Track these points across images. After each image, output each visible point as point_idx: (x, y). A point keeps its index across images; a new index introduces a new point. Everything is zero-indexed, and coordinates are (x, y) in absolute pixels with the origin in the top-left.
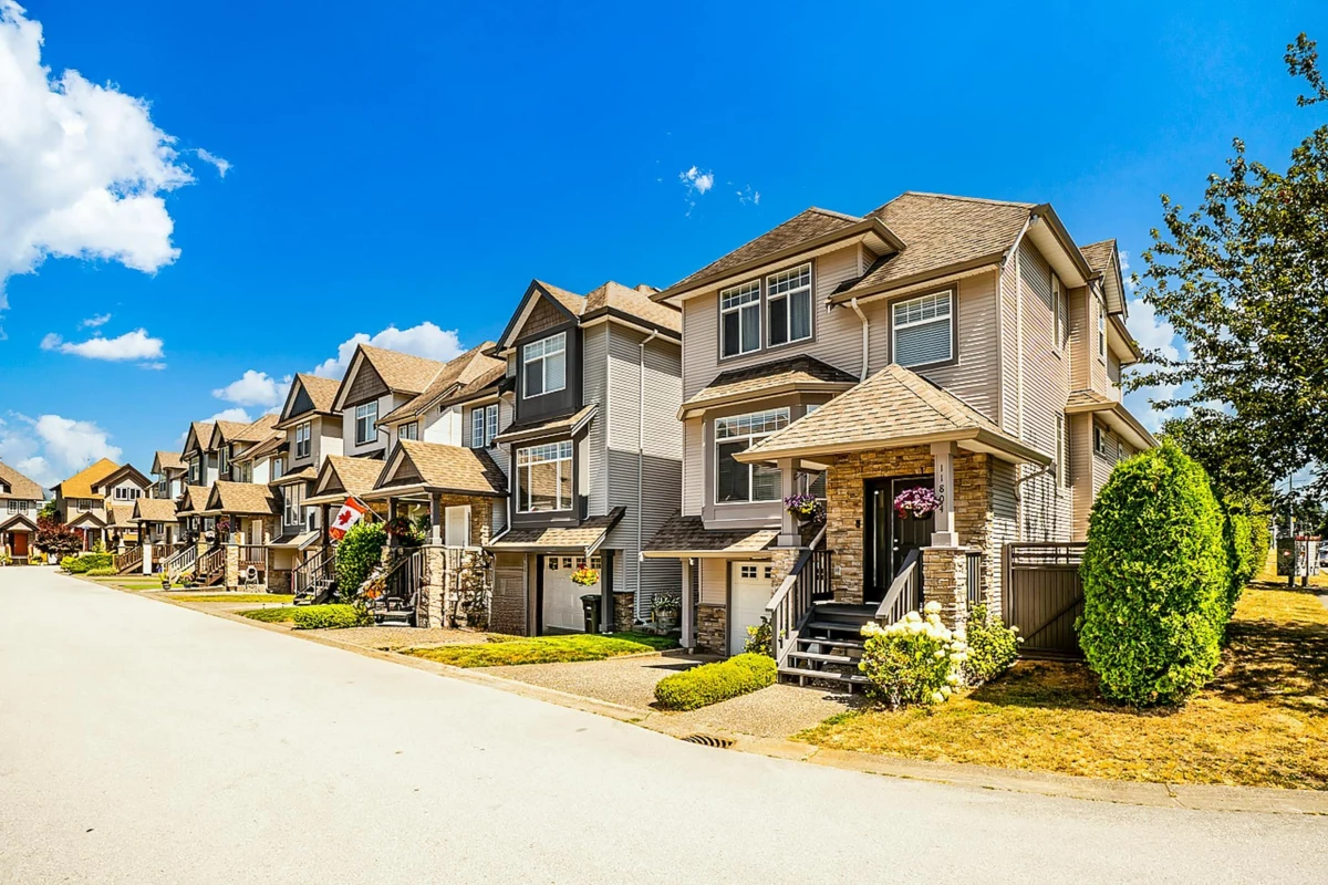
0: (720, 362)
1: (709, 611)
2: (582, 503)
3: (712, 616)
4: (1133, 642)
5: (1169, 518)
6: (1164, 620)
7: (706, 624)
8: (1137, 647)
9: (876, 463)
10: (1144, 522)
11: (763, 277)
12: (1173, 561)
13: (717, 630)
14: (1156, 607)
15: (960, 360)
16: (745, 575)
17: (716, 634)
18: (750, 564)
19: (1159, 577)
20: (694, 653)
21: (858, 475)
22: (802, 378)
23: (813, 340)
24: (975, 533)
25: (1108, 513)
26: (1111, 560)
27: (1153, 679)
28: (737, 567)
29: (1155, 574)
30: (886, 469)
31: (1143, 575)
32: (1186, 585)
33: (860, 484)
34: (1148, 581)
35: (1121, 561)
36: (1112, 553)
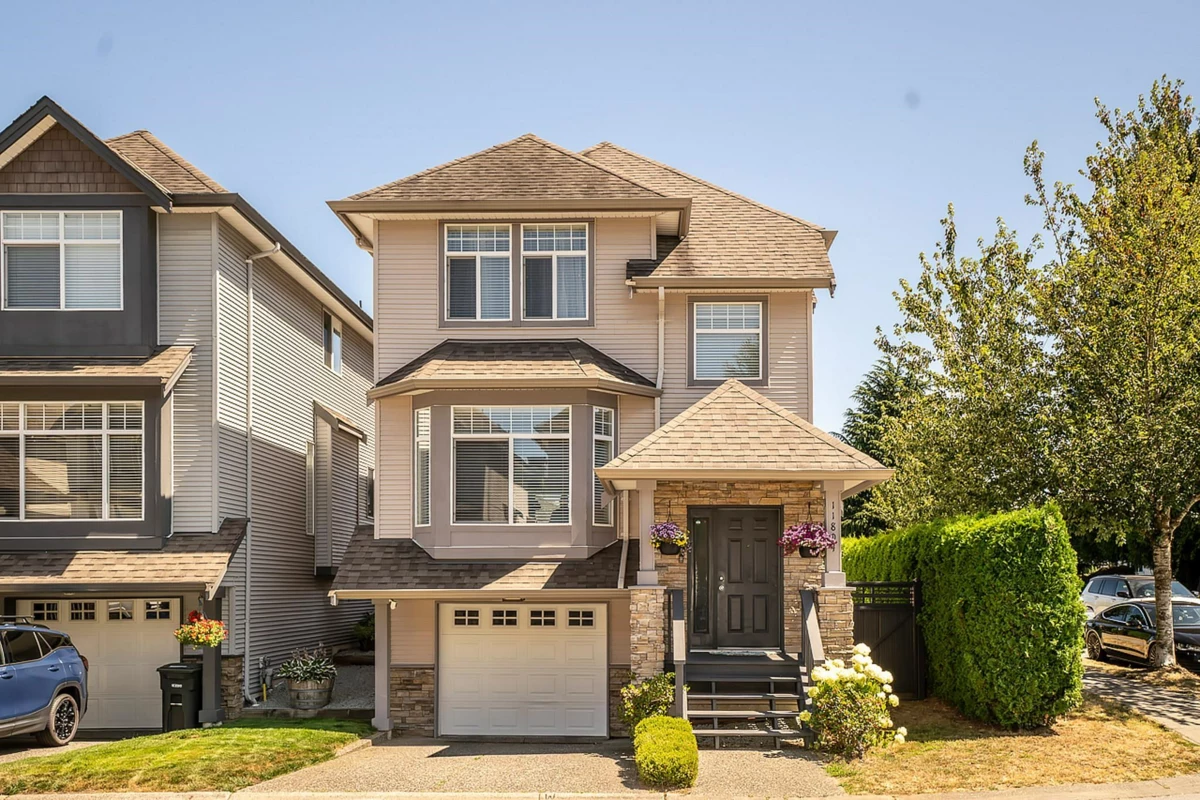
0: (443, 325)
1: (405, 675)
2: (161, 509)
3: (409, 682)
4: (1036, 673)
5: (1061, 565)
6: (1059, 652)
7: (400, 694)
8: (1039, 677)
9: (703, 489)
10: (1043, 569)
11: (516, 223)
12: (1063, 603)
13: (418, 702)
14: (1055, 642)
15: (769, 382)
16: (458, 622)
17: (418, 708)
18: (467, 607)
19: (1055, 616)
20: (393, 737)
21: (681, 501)
22: (594, 372)
23: (590, 323)
24: (813, 572)
25: (1013, 560)
26: (1018, 601)
27: (1047, 704)
28: (448, 612)
29: (1052, 613)
30: (716, 497)
31: (1042, 615)
32: (1073, 621)
33: (683, 511)
34: (1048, 619)
35: (1026, 602)
36: (1018, 596)
